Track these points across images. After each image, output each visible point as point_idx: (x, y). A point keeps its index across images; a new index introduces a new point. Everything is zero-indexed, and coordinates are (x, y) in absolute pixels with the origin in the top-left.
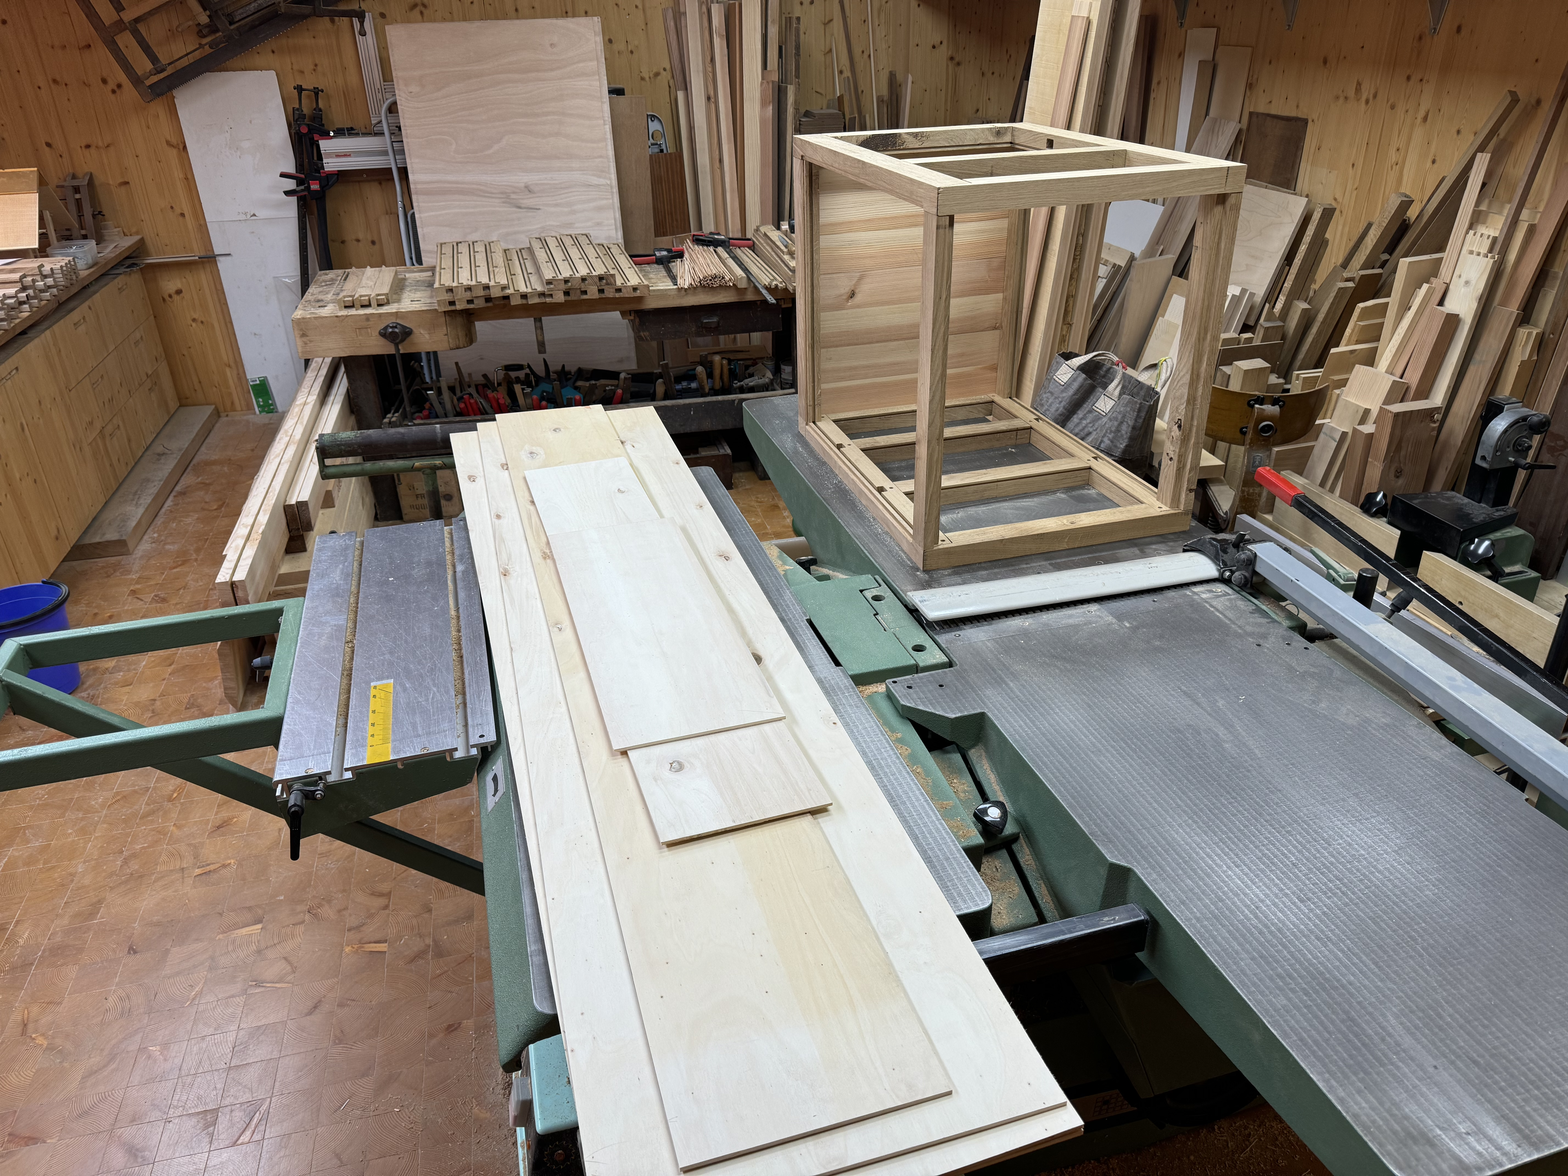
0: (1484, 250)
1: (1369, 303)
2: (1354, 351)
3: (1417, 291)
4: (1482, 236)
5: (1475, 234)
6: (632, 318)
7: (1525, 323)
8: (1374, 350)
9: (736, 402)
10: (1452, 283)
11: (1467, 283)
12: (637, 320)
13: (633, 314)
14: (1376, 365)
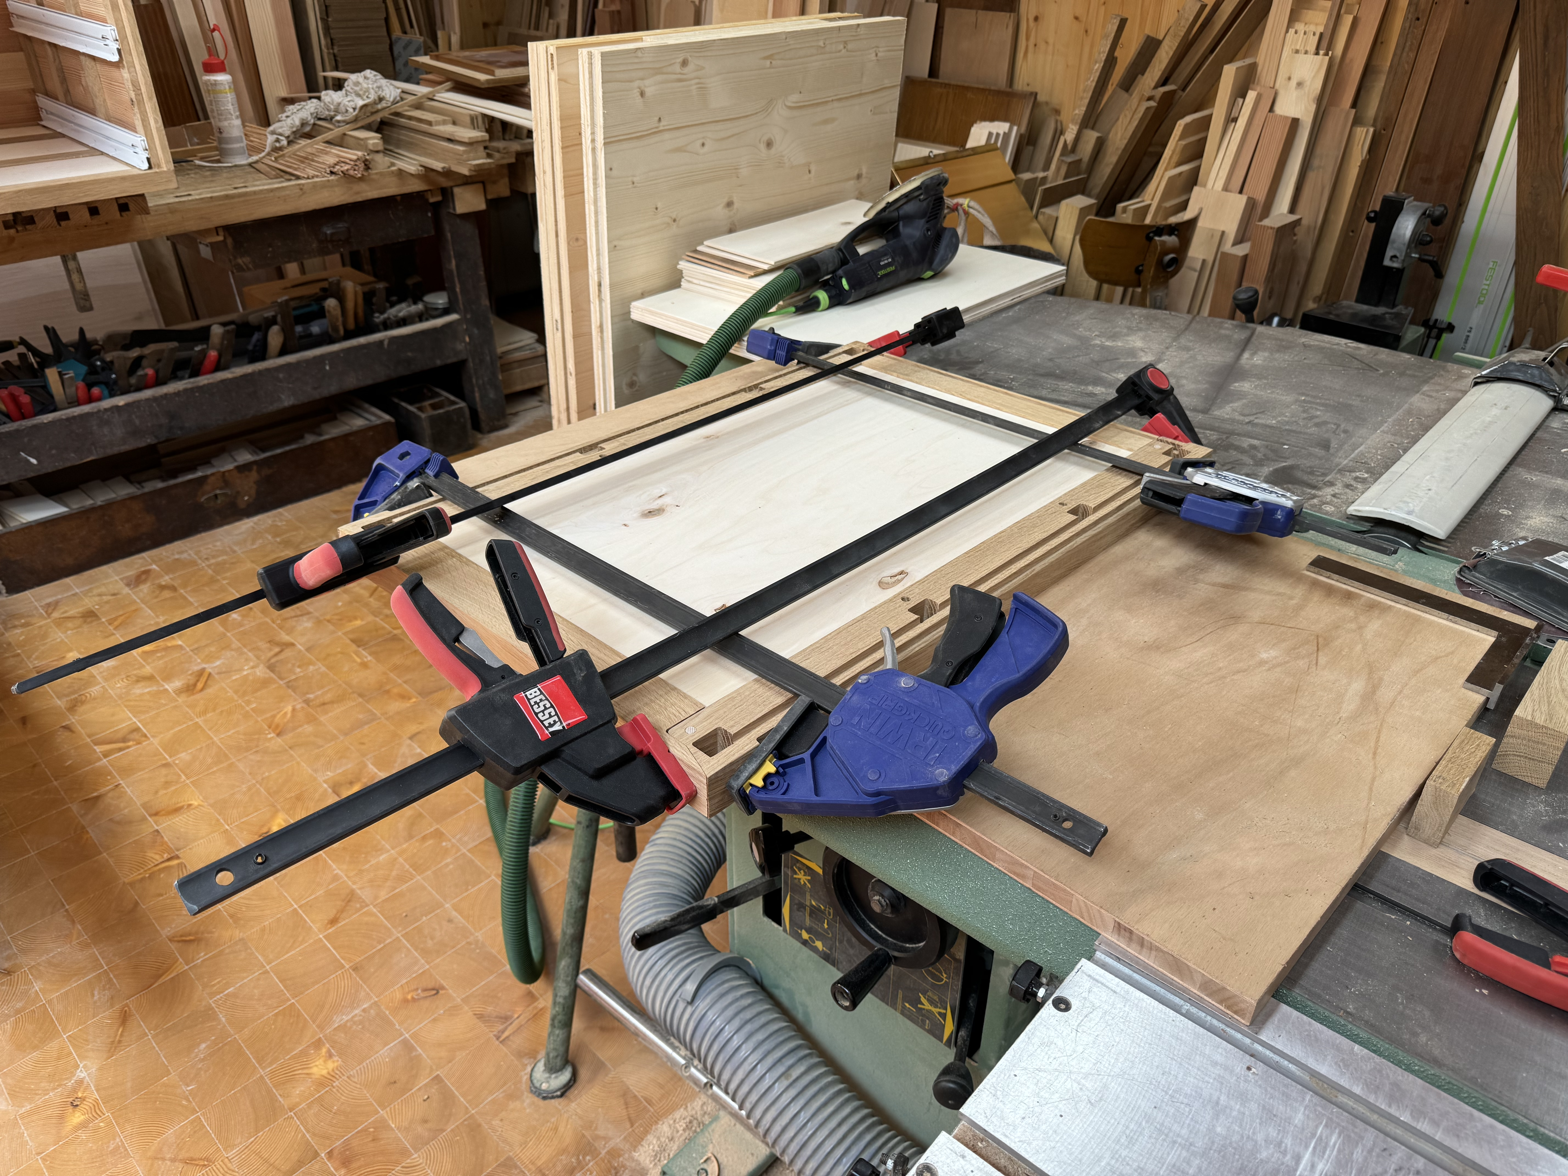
0: (1312, 47)
1: (1188, 119)
2: (1180, 174)
3: (1240, 100)
4: (1305, 33)
5: (1296, 32)
6: (221, 238)
7: (1357, 121)
8: (1196, 172)
9: (386, 343)
10: (1277, 86)
11: (1300, 84)
12: (230, 241)
13: (221, 232)
14: (1204, 186)
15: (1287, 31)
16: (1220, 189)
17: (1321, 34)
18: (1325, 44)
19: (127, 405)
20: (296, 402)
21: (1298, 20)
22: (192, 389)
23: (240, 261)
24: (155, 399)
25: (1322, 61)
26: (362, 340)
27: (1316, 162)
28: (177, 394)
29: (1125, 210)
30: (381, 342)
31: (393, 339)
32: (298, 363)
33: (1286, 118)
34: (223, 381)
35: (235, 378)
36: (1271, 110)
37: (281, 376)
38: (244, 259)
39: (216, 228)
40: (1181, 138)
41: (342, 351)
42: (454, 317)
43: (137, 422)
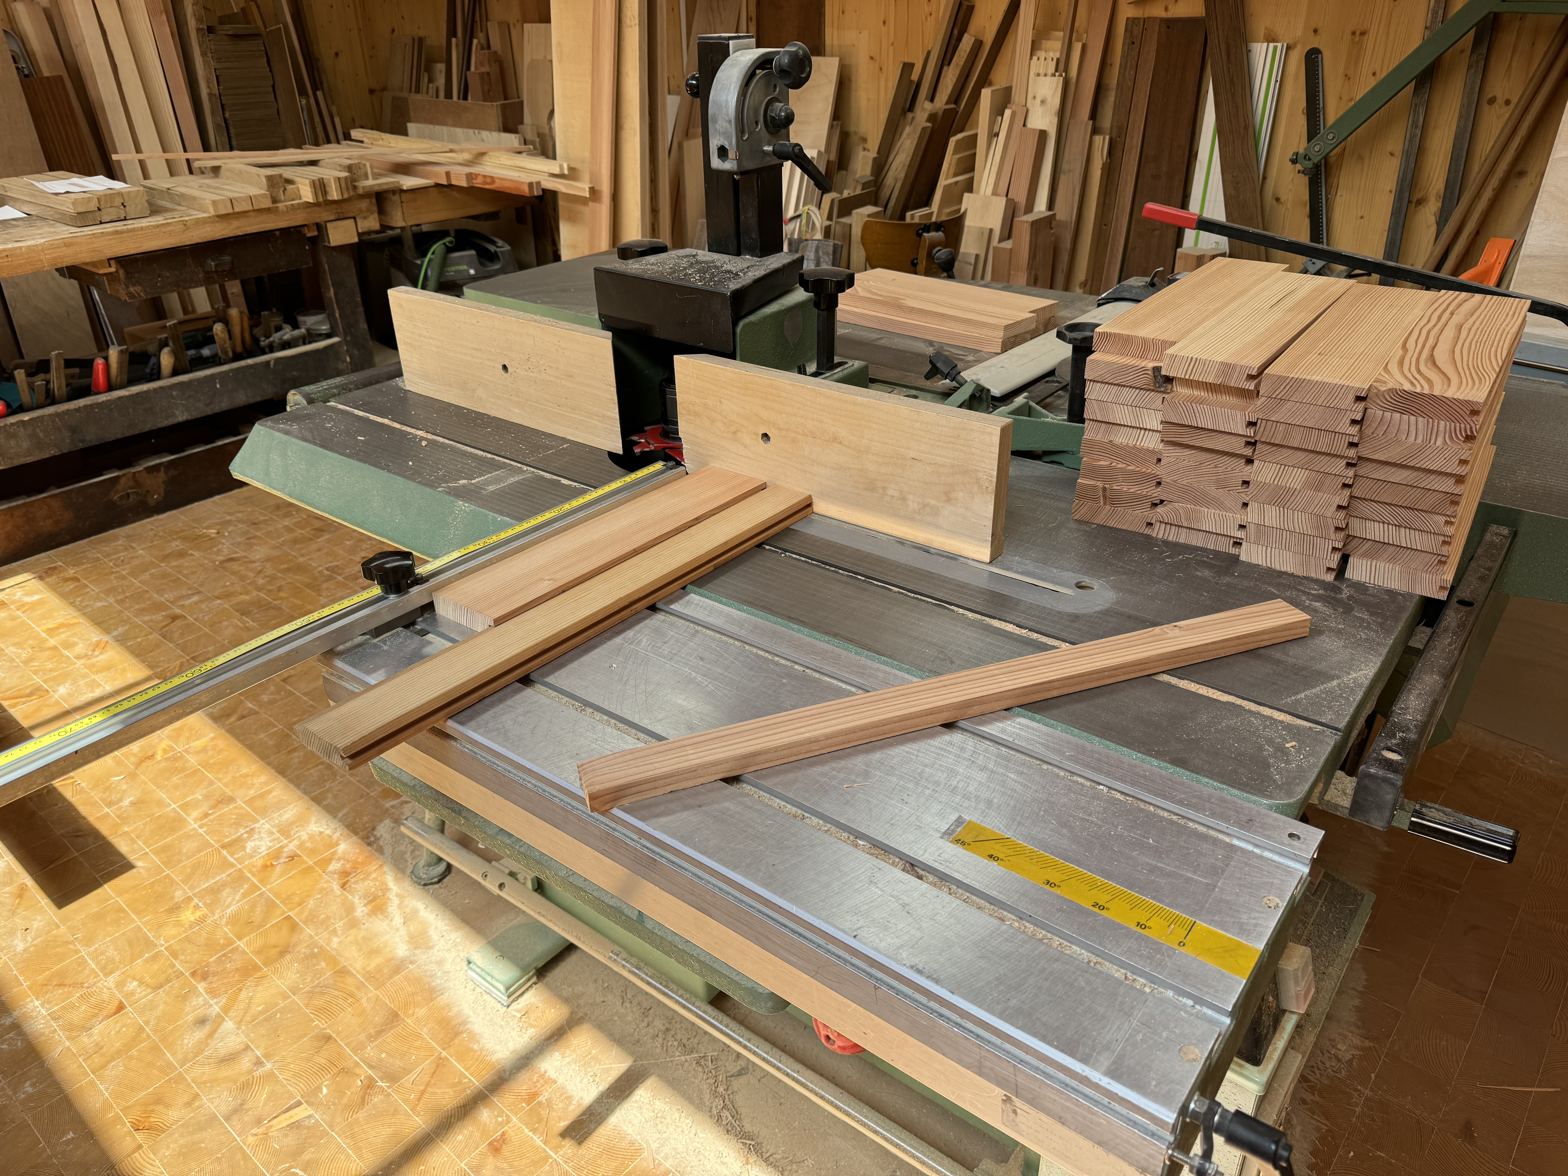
0: (1051, 70)
1: (960, 136)
2: (956, 183)
3: (999, 118)
4: (1045, 59)
5: (1038, 59)
6: (113, 270)
7: (1095, 131)
8: (971, 180)
9: (272, 363)
10: (1028, 105)
11: (1043, 102)
12: (122, 272)
13: (113, 263)
14: (978, 193)
15: (1031, 59)
16: (990, 194)
17: (1058, 60)
18: (1061, 67)
19: (31, 420)
20: (189, 418)
21: (1040, 49)
22: (91, 406)
23: (132, 289)
24: (57, 415)
25: (1059, 81)
26: (250, 361)
27: (1065, 167)
28: (78, 410)
29: (912, 216)
30: (268, 362)
31: (278, 360)
32: (190, 382)
33: (1035, 130)
34: (120, 398)
35: (132, 395)
36: (1024, 125)
37: (174, 393)
38: (136, 288)
39: (109, 260)
40: (955, 153)
41: (232, 370)
42: (335, 340)
43: (41, 435)
